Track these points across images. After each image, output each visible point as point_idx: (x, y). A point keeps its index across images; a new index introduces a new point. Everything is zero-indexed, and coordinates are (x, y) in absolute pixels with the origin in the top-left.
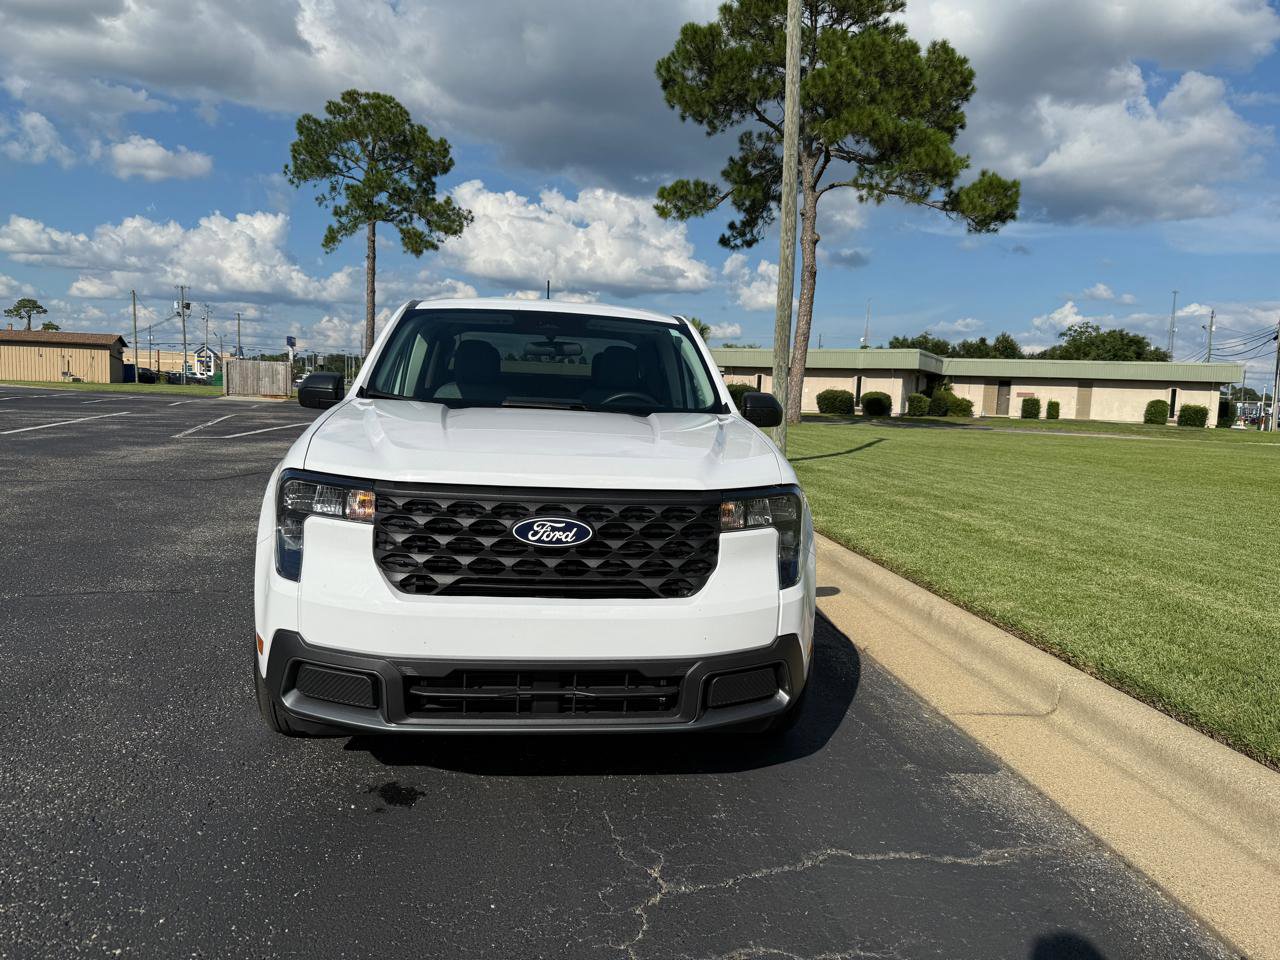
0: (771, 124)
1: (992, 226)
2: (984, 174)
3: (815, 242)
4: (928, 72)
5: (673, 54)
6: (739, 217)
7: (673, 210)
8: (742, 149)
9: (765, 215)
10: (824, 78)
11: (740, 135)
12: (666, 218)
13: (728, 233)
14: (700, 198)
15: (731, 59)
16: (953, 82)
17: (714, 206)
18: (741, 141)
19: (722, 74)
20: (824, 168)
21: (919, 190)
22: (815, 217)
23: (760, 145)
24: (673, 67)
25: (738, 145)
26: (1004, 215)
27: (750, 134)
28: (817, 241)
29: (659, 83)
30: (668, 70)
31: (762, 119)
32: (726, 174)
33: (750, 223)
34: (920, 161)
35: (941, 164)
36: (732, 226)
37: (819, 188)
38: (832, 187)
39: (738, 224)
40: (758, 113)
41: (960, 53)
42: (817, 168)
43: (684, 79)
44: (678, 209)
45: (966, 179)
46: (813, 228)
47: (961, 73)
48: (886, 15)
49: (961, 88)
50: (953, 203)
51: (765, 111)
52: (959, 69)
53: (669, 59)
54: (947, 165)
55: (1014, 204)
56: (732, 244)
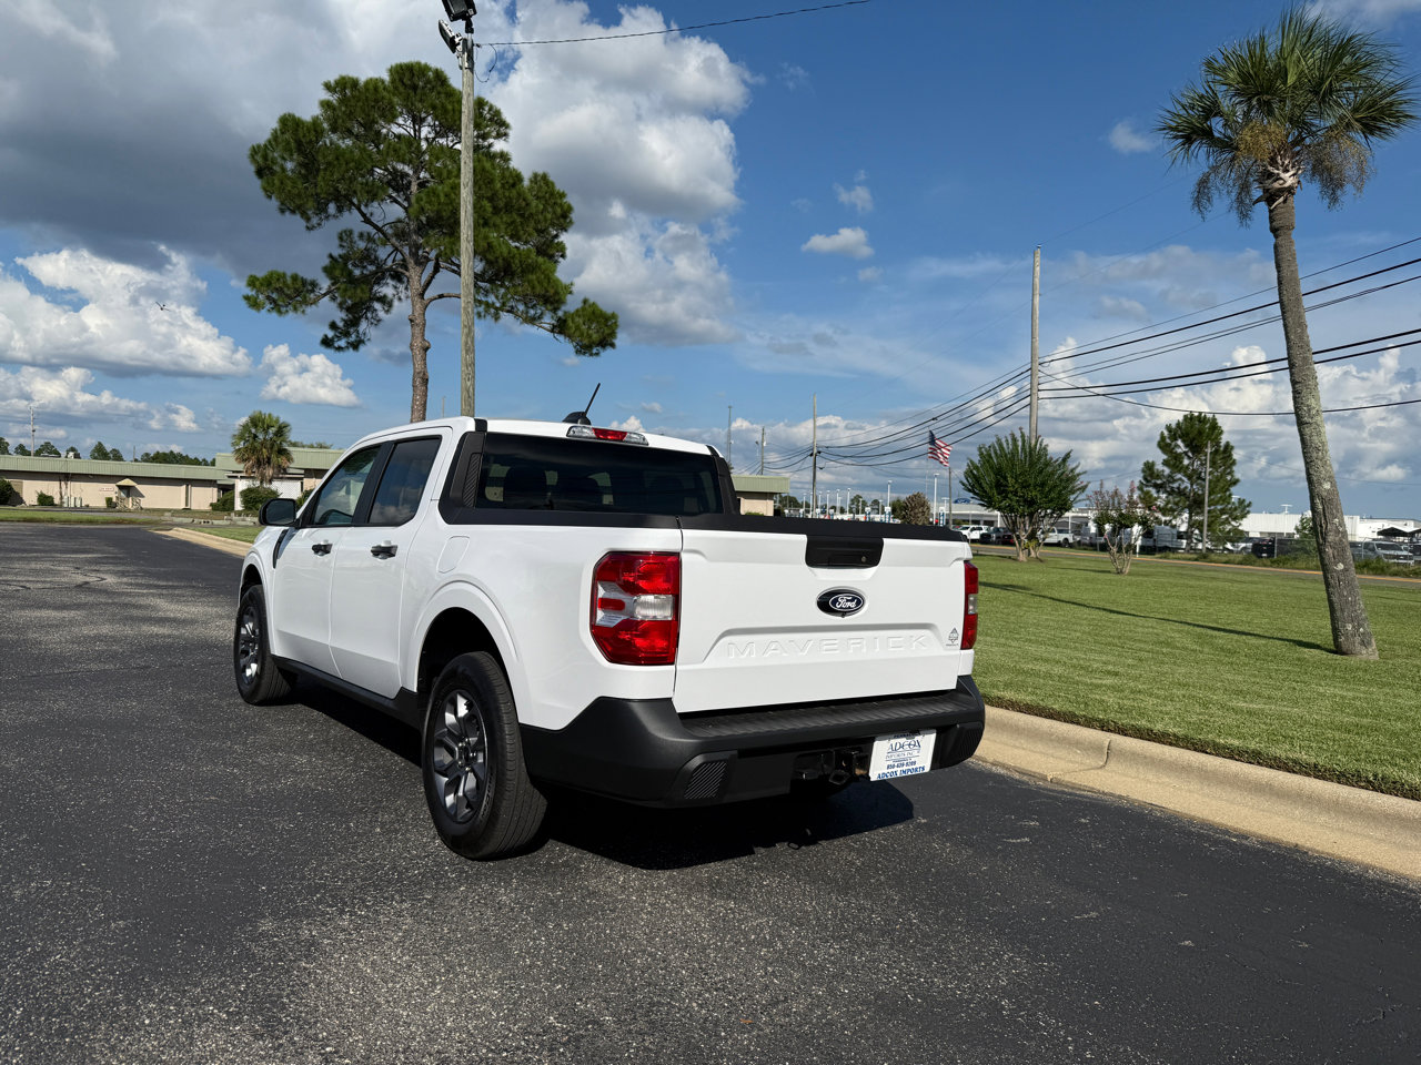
0: (375, 227)
1: (594, 351)
2: (585, 301)
3: (426, 349)
4: (534, 203)
5: (269, 141)
6: (339, 316)
7: (267, 302)
8: (341, 246)
9: (369, 315)
10: (438, 196)
11: (340, 231)
12: (259, 310)
13: (330, 334)
14: (298, 292)
15: (337, 159)
16: (554, 213)
17: (315, 302)
18: (341, 238)
19: (328, 173)
20: (432, 277)
21: (532, 312)
22: (424, 325)
23: (362, 245)
24: (270, 155)
25: (337, 242)
26: (606, 342)
27: (351, 232)
28: (428, 348)
29: (252, 168)
30: (265, 157)
31: (367, 220)
32: (326, 270)
33: (353, 323)
34: (533, 288)
35: (552, 291)
36: (333, 326)
37: (427, 295)
38: (441, 296)
39: (341, 324)
40: (363, 215)
41: (559, 187)
42: (425, 277)
43: (284, 170)
44: (273, 301)
45: (572, 304)
46: (423, 335)
47: (561, 206)
48: (491, 140)
49: (562, 220)
50: (560, 327)
51: (371, 214)
52: (559, 201)
53: (265, 145)
54: (557, 293)
55: (613, 334)
56: (336, 345)
